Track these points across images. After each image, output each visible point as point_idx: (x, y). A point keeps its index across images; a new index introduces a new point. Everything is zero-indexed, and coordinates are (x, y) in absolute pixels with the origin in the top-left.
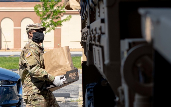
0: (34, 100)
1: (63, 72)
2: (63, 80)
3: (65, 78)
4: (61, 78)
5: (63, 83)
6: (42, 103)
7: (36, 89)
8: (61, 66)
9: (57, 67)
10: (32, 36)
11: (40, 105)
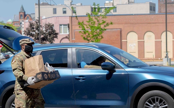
0: (18, 94)
1: (34, 74)
2: (34, 80)
3: (35, 78)
4: (33, 79)
5: (33, 82)
6: (23, 96)
7: (19, 86)
8: (33, 70)
9: (31, 71)
10: (25, 48)
11: (21, 98)
